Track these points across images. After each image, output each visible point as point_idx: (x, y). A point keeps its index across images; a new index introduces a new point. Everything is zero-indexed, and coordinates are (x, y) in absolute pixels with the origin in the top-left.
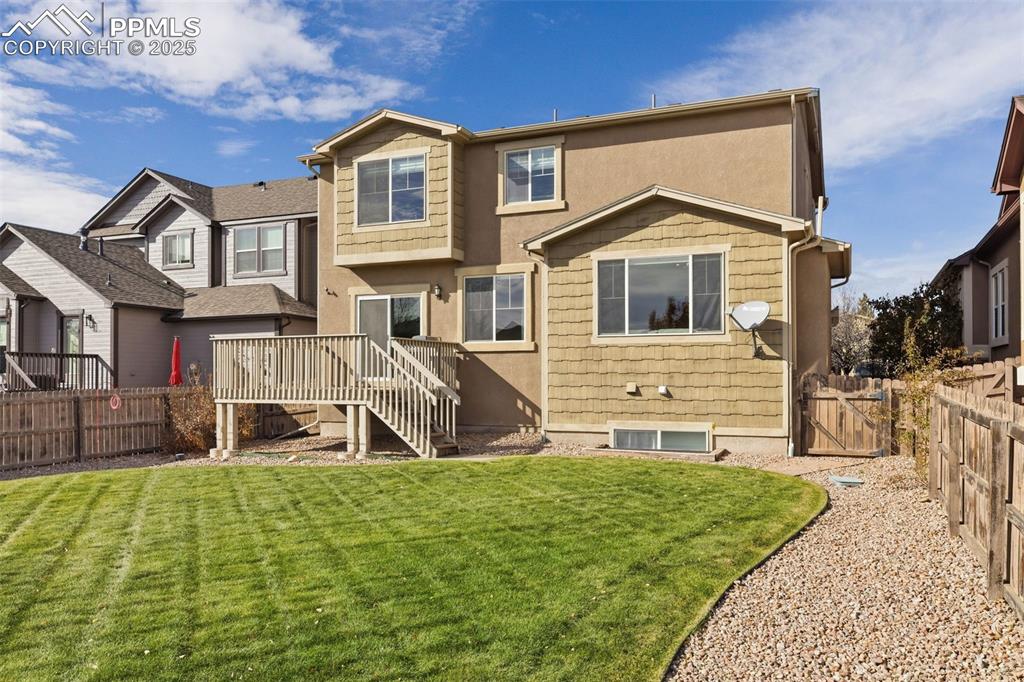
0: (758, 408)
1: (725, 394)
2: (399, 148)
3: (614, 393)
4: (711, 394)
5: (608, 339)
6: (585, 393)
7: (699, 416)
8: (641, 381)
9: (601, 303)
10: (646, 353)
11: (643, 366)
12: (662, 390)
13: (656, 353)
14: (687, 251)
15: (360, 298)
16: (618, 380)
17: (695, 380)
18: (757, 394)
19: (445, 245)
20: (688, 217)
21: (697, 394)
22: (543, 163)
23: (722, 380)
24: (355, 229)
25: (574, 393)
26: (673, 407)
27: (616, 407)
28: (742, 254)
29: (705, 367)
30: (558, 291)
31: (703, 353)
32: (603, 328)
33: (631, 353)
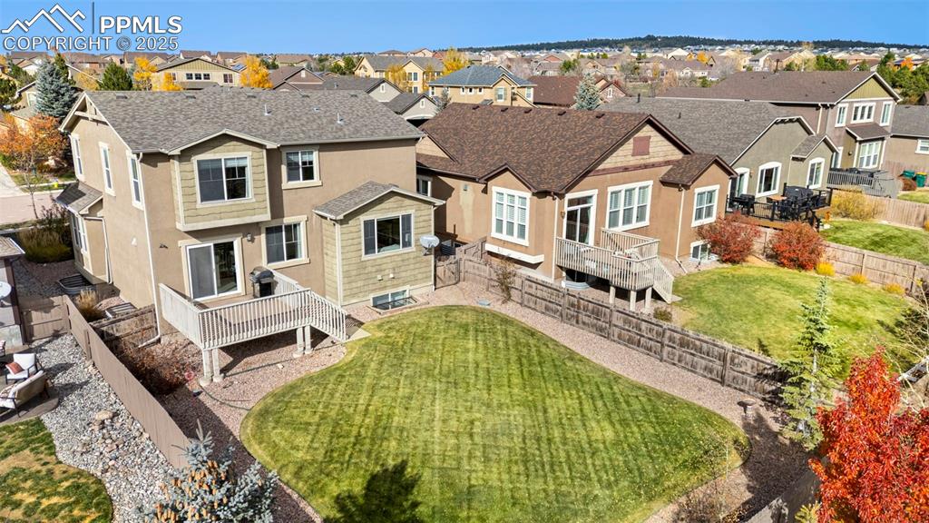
0: (424, 275)
1: (413, 273)
2: (229, 151)
3: (372, 281)
4: (409, 273)
5: (370, 257)
6: (360, 284)
7: (404, 284)
8: (383, 273)
9: (365, 240)
10: (385, 260)
11: (384, 267)
12: (392, 276)
13: (388, 260)
14: (399, 214)
15: (188, 248)
16: (374, 275)
17: (403, 268)
18: (423, 270)
19: (266, 213)
20: (399, 198)
21: (404, 274)
22: (307, 158)
23: (412, 267)
24: (199, 204)
25: (354, 285)
26: (395, 282)
27: (371, 287)
28: (419, 213)
29: (406, 263)
30: (346, 237)
31: (406, 256)
32: (366, 253)
33: (379, 262)
